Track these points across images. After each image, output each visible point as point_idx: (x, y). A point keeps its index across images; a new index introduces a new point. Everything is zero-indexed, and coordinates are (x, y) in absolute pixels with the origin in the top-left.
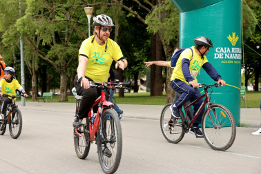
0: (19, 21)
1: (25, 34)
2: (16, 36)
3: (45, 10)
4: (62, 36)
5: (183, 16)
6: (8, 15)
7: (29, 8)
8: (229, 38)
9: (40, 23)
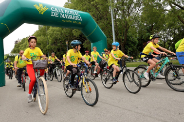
0: (47, 46)
1: (49, 50)
2: (46, 50)
3: (55, 43)
4: (60, 49)
5: (92, 44)
6: (44, 44)
7: (50, 42)
8: (104, 49)
9: (53, 46)
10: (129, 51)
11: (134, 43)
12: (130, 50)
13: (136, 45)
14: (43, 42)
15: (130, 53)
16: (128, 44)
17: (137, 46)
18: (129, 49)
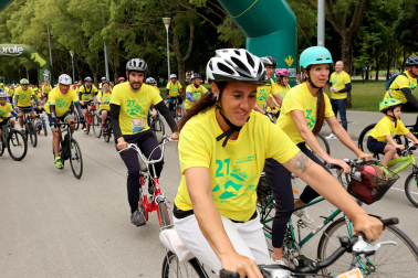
5: (248, 40)
6: (92, 21)
7: (112, 18)
8: (286, 60)
9: (123, 32)
10: (365, 46)
11: (388, 17)
12: (371, 42)
13: (395, 25)
14: (88, 15)
15: (369, 51)
16: (365, 22)
17: (399, 30)
18: (369, 37)
